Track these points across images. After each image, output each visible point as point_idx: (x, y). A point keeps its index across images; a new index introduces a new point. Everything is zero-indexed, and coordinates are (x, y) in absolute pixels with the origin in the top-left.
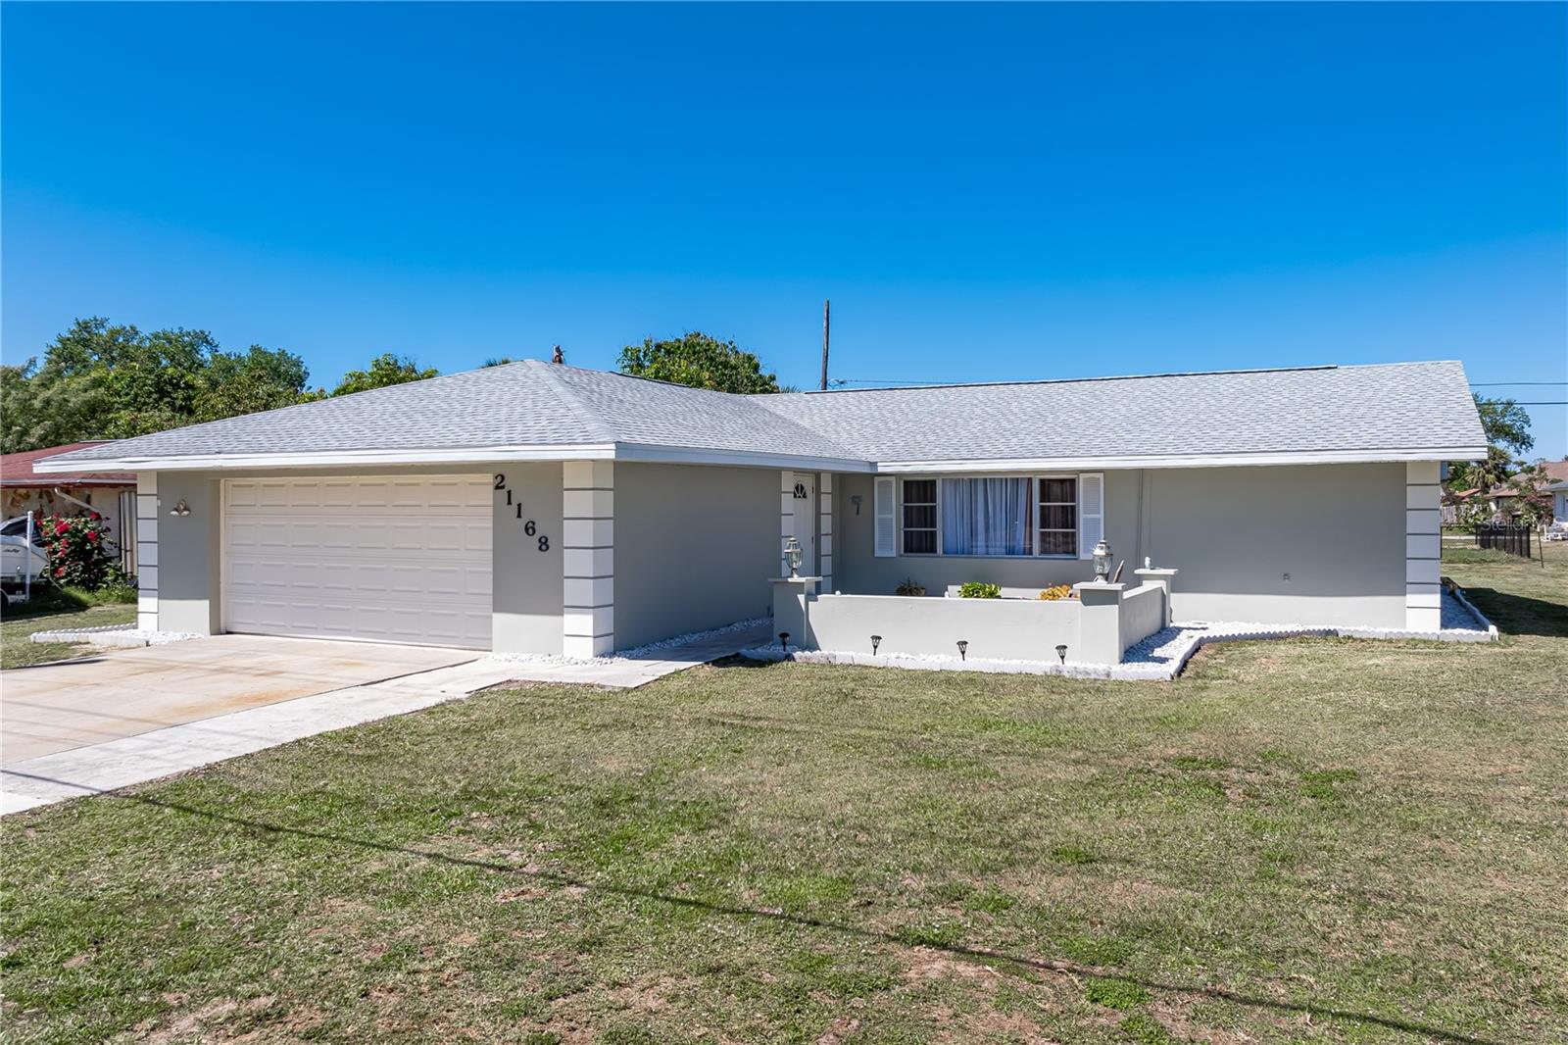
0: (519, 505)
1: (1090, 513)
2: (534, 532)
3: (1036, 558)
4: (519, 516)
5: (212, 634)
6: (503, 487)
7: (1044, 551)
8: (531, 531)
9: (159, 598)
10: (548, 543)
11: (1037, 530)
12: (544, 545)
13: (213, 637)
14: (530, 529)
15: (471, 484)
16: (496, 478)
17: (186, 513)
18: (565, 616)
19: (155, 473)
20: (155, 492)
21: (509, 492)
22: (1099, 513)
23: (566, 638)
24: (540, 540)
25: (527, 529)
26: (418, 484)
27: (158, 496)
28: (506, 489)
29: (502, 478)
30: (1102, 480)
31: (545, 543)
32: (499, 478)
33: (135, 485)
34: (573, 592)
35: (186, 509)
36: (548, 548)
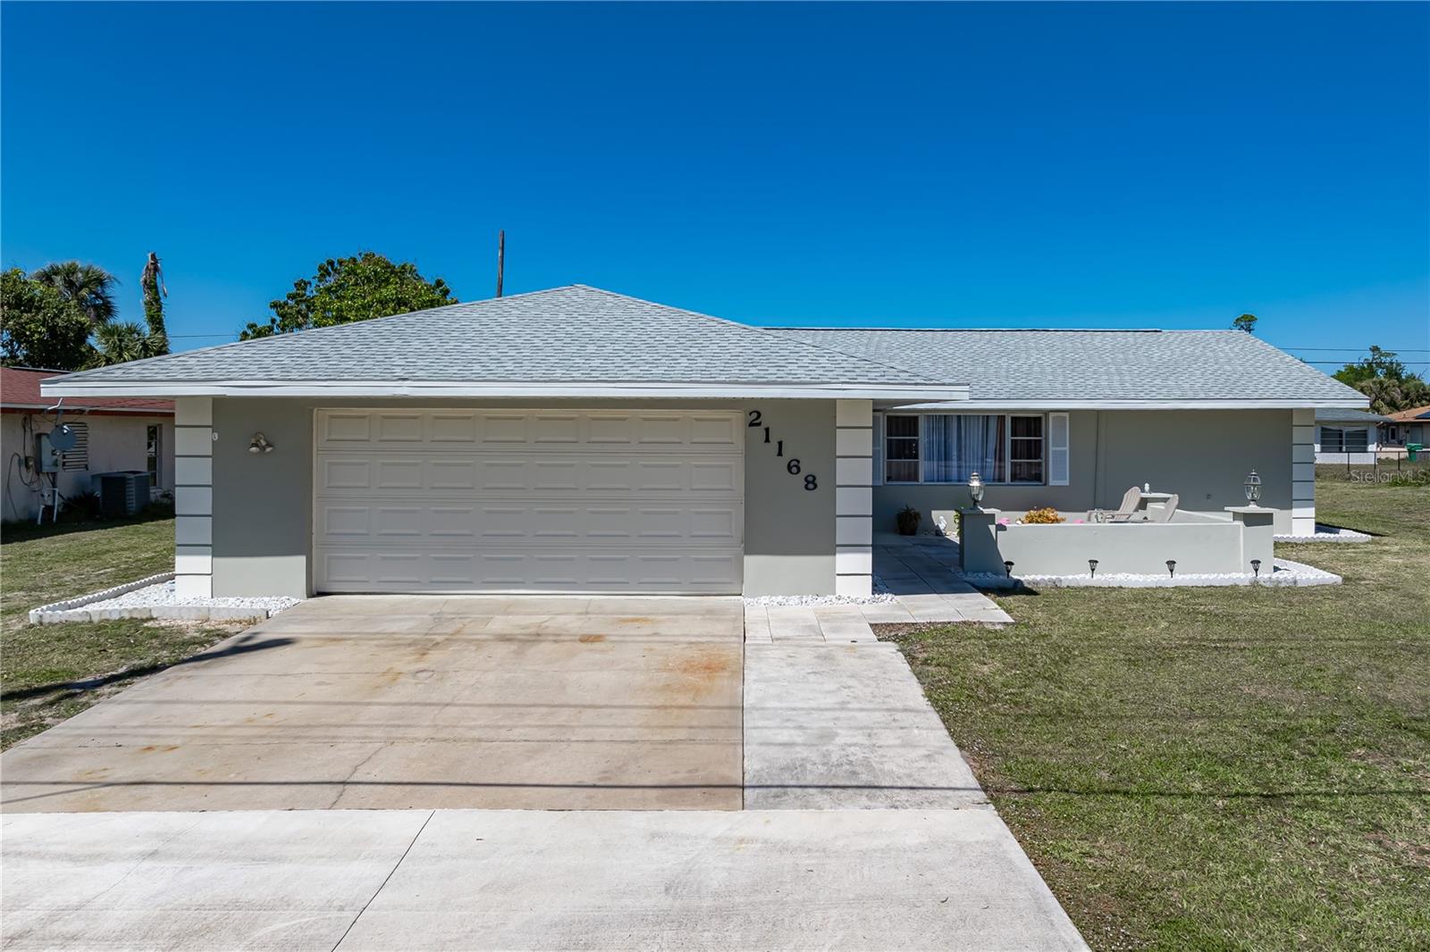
0: (780, 443)
1: (1058, 449)
2: (799, 470)
3: (1008, 485)
4: (780, 454)
5: (308, 597)
6: (759, 424)
7: (1014, 478)
8: (794, 470)
9: (213, 556)
10: (816, 482)
11: (1008, 461)
12: (811, 483)
13: (310, 600)
14: (793, 467)
15: (697, 420)
16: (750, 414)
17: (269, 450)
18: (837, 555)
19: (211, 399)
20: (210, 424)
21: (767, 430)
22: (1065, 446)
23: (837, 577)
24: (806, 479)
25: (789, 468)
26: (624, 419)
27: (214, 428)
28: (764, 426)
29: (756, 415)
30: (1068, 419)
31: (813, 482)
32: (755, 415)
33: (172, 415)
34: (844, 529)
35: (269, 445)
36: (816, 486)
